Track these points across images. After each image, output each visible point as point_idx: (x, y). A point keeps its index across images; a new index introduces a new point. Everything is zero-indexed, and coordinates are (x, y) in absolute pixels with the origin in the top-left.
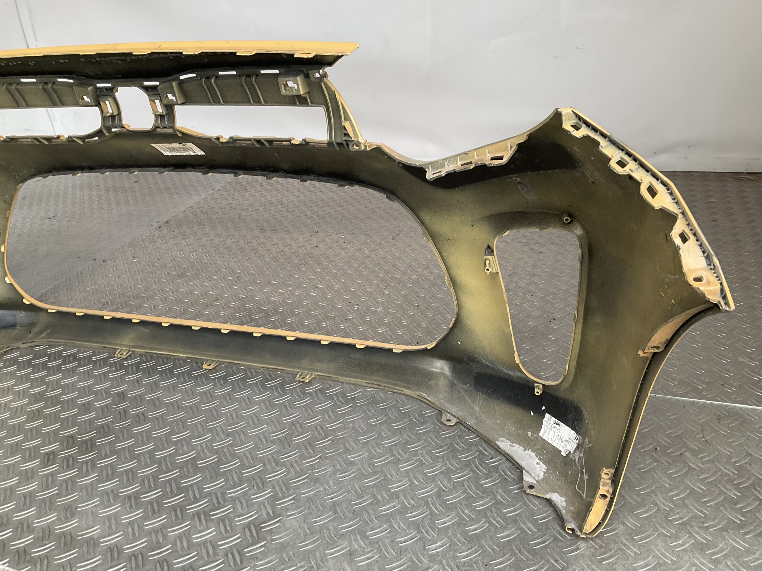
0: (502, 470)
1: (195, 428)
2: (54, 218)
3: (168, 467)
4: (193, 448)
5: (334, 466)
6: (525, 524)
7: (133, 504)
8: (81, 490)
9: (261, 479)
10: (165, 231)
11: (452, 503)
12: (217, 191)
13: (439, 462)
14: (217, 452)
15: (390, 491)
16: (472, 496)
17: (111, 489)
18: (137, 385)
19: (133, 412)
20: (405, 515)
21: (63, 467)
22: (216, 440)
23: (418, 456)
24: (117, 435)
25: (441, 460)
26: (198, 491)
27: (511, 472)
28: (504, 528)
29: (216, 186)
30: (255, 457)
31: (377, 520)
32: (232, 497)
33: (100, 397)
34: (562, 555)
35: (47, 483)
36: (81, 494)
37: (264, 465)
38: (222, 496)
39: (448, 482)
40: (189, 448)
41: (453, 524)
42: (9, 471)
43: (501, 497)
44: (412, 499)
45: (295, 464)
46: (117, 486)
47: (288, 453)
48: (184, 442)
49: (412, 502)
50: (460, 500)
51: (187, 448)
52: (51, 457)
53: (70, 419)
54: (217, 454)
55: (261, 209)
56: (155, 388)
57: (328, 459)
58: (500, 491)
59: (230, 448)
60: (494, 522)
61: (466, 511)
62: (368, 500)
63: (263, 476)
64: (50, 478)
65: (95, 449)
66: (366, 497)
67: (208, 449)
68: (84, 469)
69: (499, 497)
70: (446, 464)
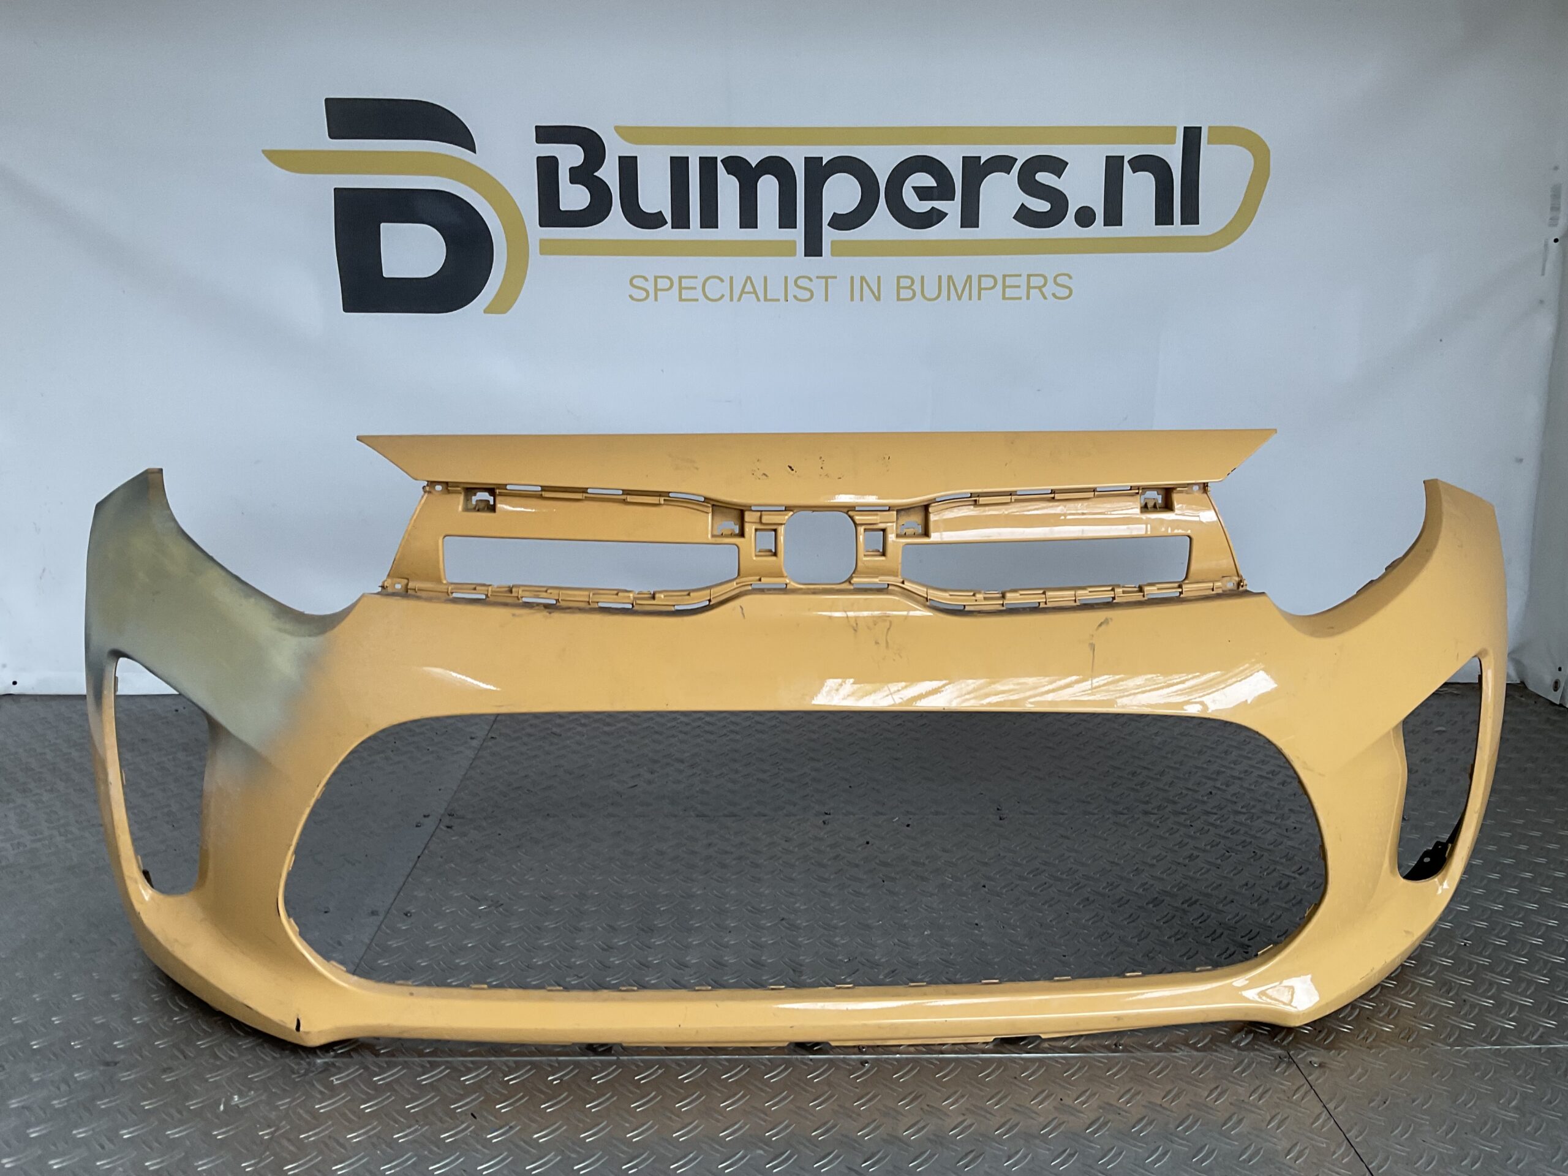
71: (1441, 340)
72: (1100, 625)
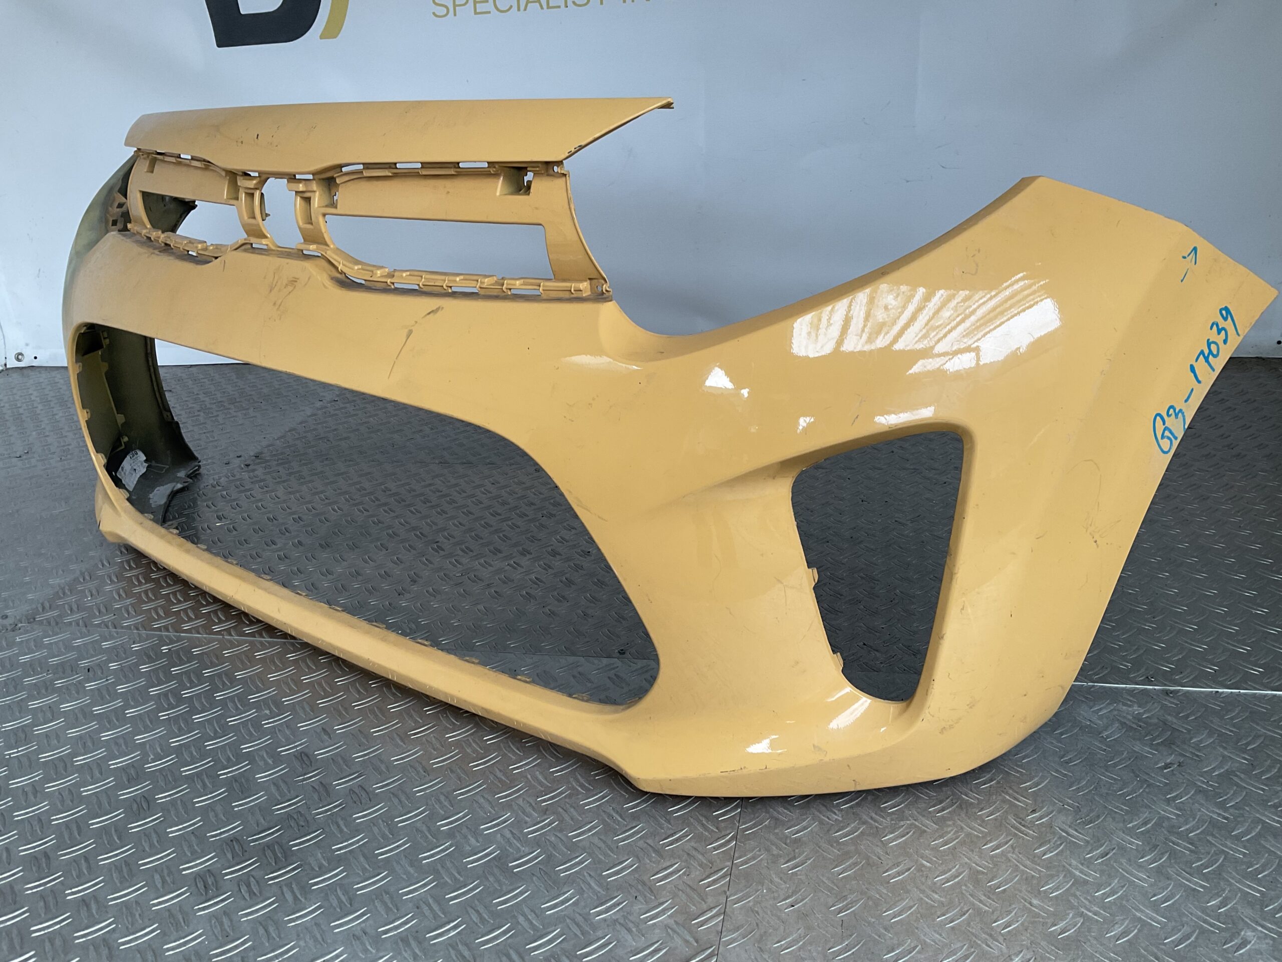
0: (1060, 828)
1: (475, 805)
2: (29, 456)
3: (456, 879)
4: (489, 840)
5: (768, 850)
6: (1142, 911)
7: (417, 951)
8: (298, 936)
9: (644, 884)
10: (260, 472)
11: (1005, 890)
12: (331, 402)
13: (949, 826)
14: (537, 842)
15: (888, 882)
16: (1033, 876)
17: (359, 929)
18: (326, 737)
19: (340, 785)
20: (934, 920)
21: (245, 899)
22: (526, 823)
23: (908, 820)
24: (327, 829)
25: (950, 823)
26: (534, 915)
27: (1076, 830)
28: (1111, 923)
29: (324, 394)
30: (613, 846)
31: (889, 932)
32: (605, 920)
33: (261, 763)
34: (1226, 955)
35: (223, 929)
36: (302, 943)
37: (638, 857)
38: (586, 920)
39: (980, 857)
40: (480, 840)
41: (1022, 924)
42: (132, 915)
43: (1081, 872)
44: (933, 891)
45: (694, 853)
46: (371, 922)
47: (672, 835)
48: (465, 830)
49: (936, 896)
50: (1016, 883)
51: (478, 841)
52: (210, 881)
53: (219, 808)
54: (539, 846)
55: (427, 430)
56: (364, 741)
57: (749, 839)
58: (1074, 862)
59: (559, 835)
60: (1090, 914)
61: (1035, 902)
62: (857, 901)
63: (645, 878)
64: (225, 920)
65: (294, 858)
66: (851, 897)
67: (519, 840)
68: (289, 896)
69: (1077, 873)
70: (962, 828)
71: (1216, 4)
72: (429, 313)
